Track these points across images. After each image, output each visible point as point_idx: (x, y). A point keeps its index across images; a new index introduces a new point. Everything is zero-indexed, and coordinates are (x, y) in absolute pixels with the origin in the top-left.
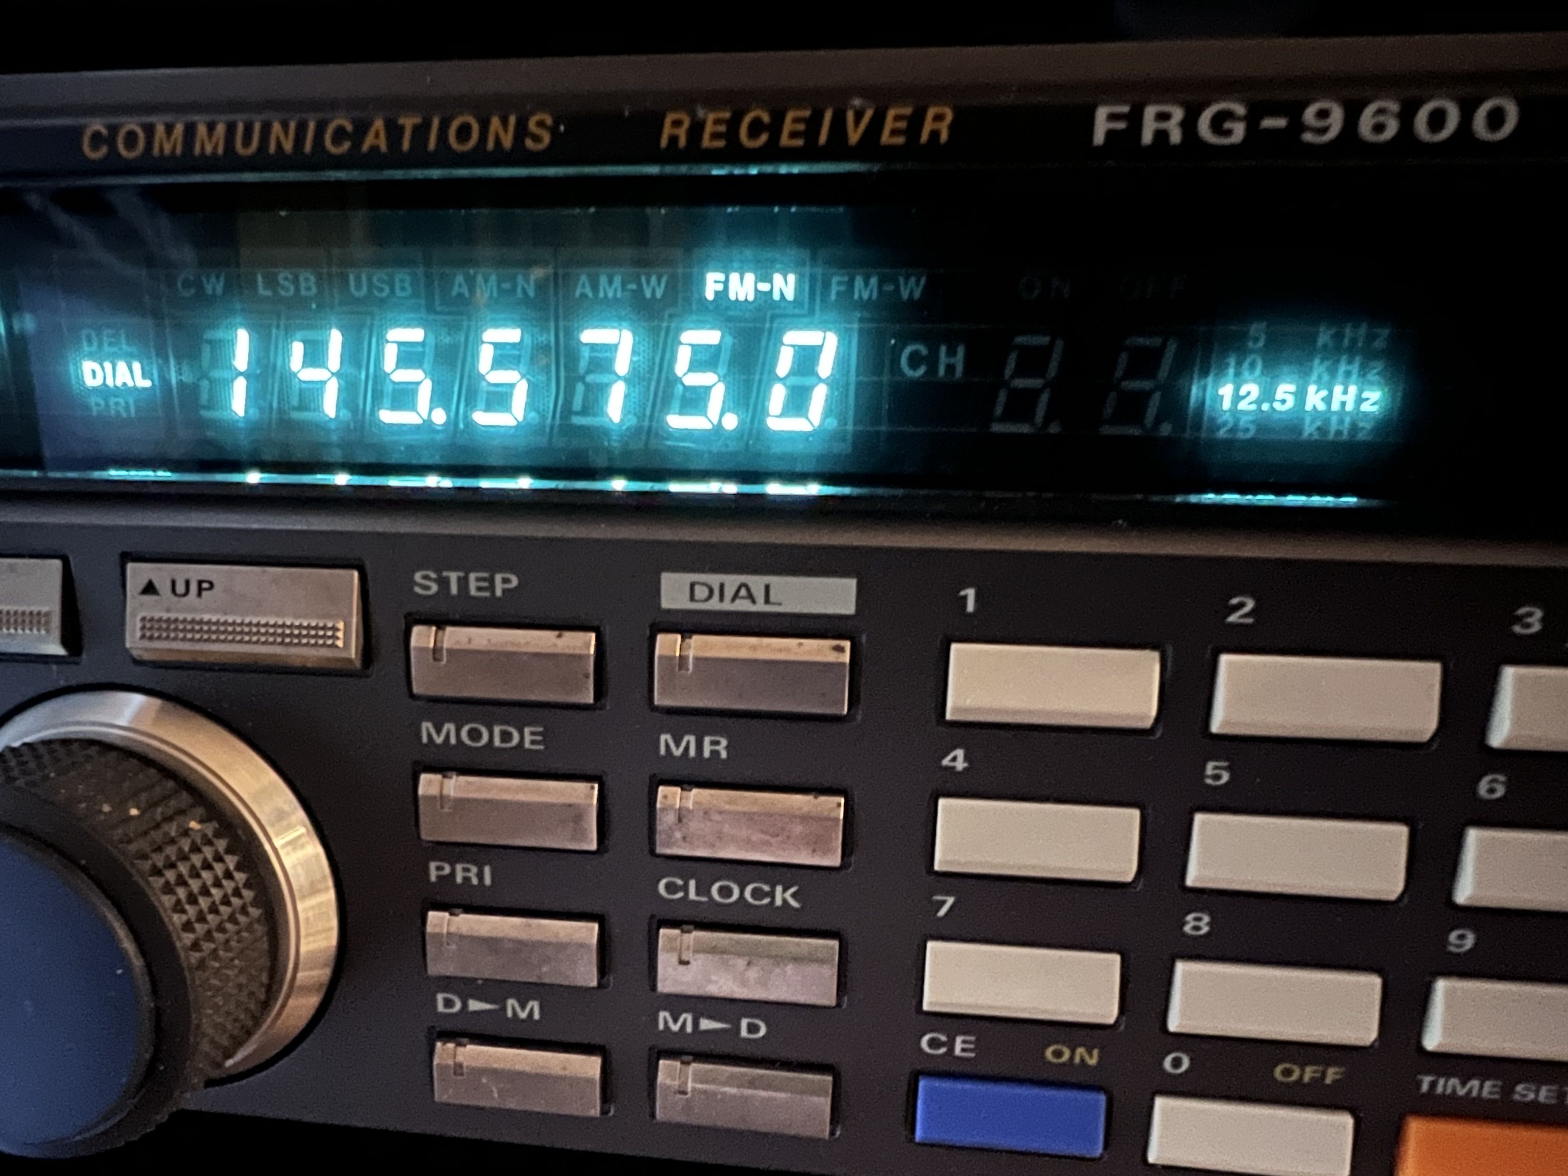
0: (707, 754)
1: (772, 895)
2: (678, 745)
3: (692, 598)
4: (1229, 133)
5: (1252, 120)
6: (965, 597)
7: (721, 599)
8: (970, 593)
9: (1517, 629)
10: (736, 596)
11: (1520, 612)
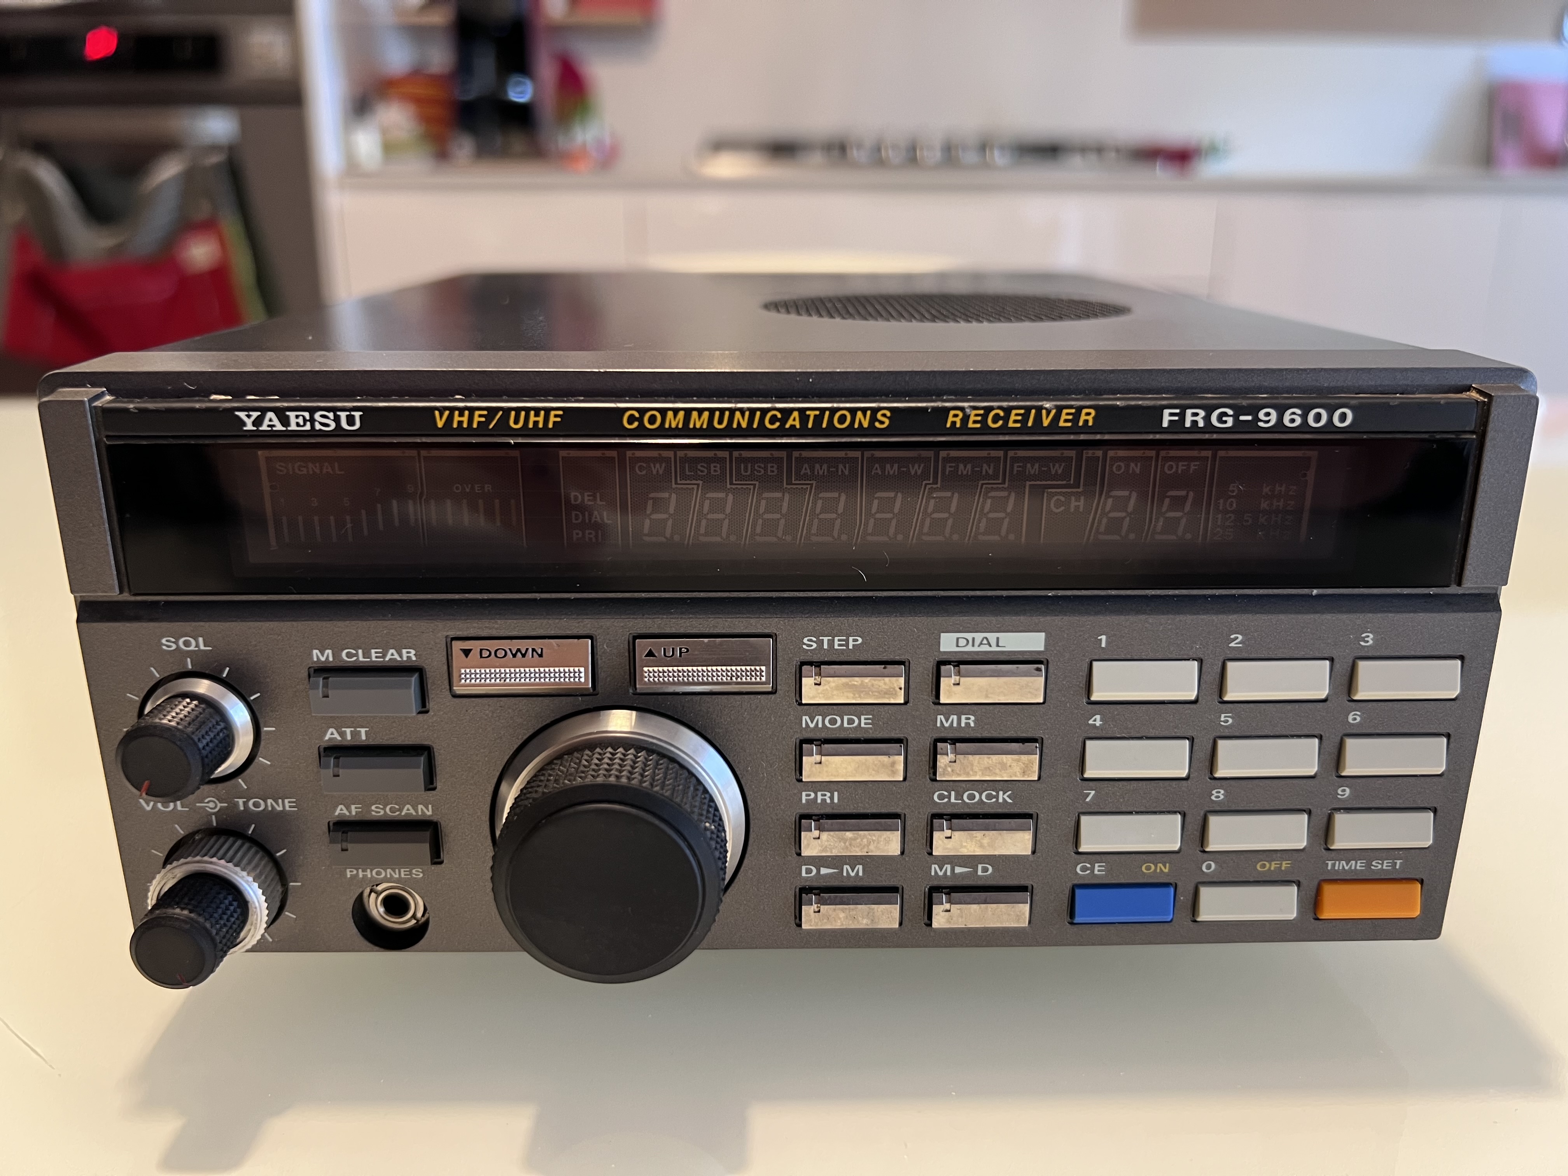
0: (963, 725)
1: (997, 797)
2: (947, 721)
3: (958, 646)
4: (1225, 422)
5: (1236, 417)
6: (1101, 640)
7: (973, 645)
8: (1104, 638)
9: (1362, 643)
10: (981, 644)
11: (1363, 635)
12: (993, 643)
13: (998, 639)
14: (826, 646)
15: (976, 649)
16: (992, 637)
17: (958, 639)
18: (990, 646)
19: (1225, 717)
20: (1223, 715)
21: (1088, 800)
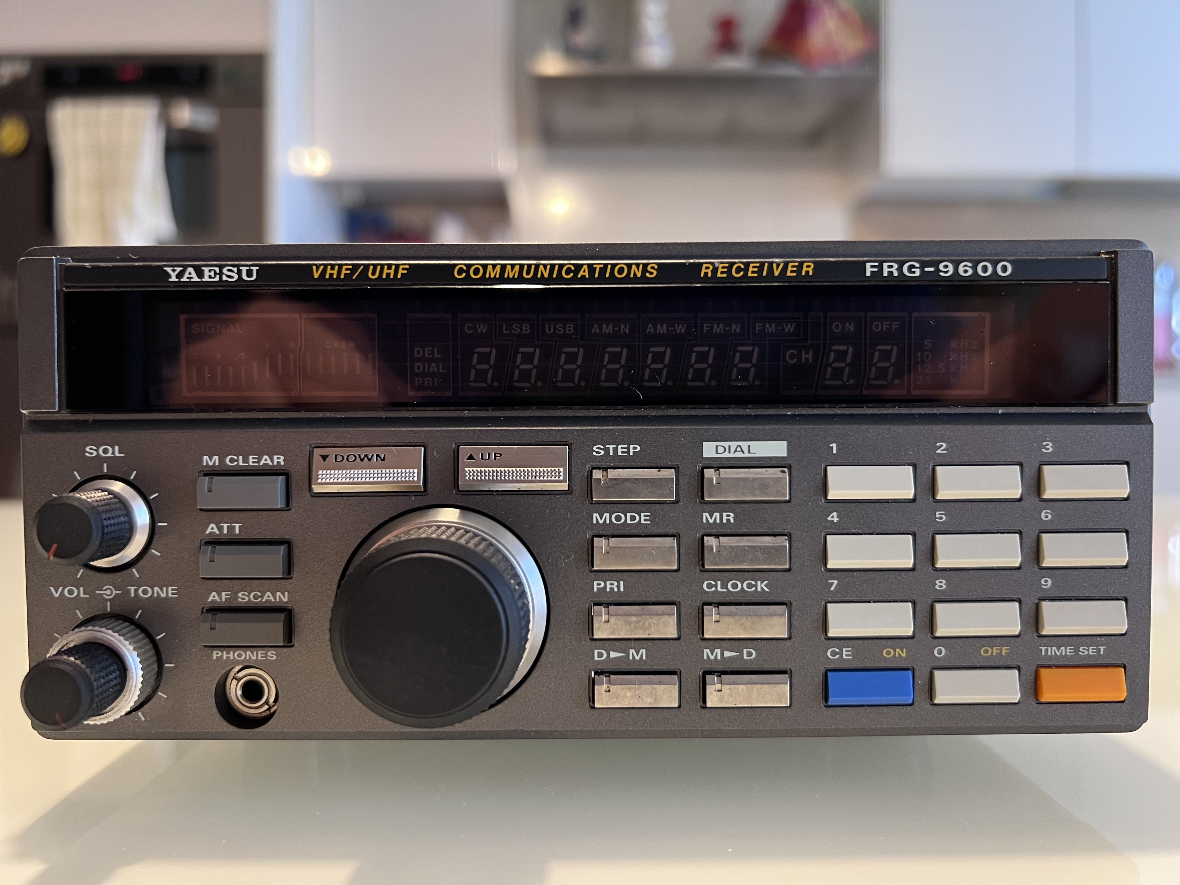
0: (724, 521)
1: (756, 586)
2: (711, 518)
3: (717, 453)
4: (914, 272)
5: (922, 268)
6: (832, 447)
7: (730, 452)
8: (834, 445)
9: (1044, 450)
10: (736, 451)
11: (1044, 443)
12: (746, 450)
13: (749, 446)
14: (611, 454)
15: (732, 455)
16: (744, 444)
17: (717, 447)
18: (743, 453)
19: (940, 514)
20: (938, 513)
21: (832, 589)
